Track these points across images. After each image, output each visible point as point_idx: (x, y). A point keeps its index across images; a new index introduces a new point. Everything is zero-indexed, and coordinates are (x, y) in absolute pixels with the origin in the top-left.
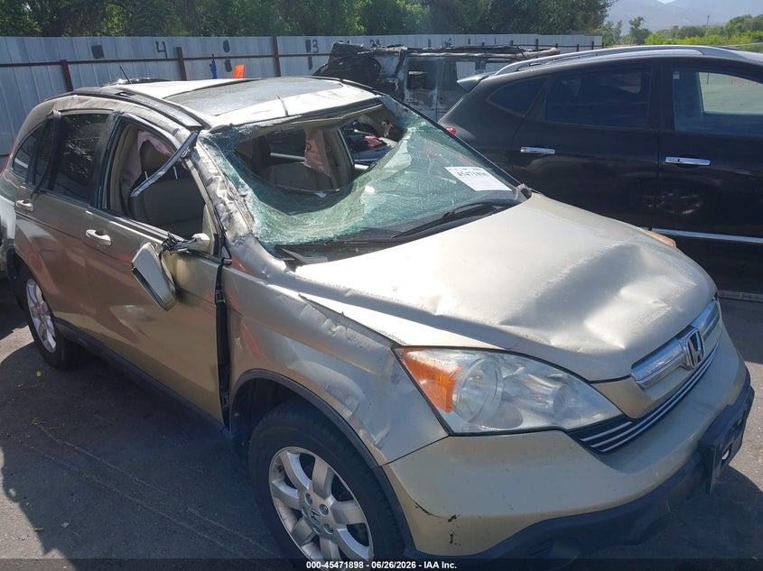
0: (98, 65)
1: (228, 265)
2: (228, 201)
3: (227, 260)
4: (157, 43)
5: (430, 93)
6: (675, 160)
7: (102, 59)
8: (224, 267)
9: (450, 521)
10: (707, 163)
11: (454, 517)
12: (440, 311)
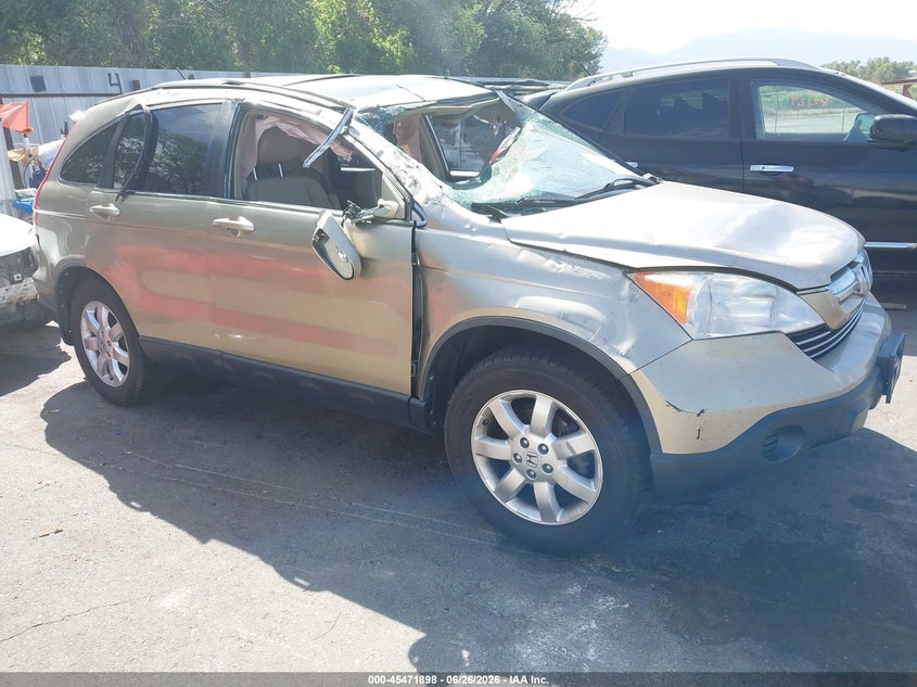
0: (39, 99)
1: (421, 227)
2: (407, 170)
3: (419, 222)
4: (109, 75)
5: (452, 131)
6: (759, 168)
7: (43, 92)
8: (417, 230)
9: (699, 415)
10: (791, 169)
11: (702, 411)
12: (657, 243)
